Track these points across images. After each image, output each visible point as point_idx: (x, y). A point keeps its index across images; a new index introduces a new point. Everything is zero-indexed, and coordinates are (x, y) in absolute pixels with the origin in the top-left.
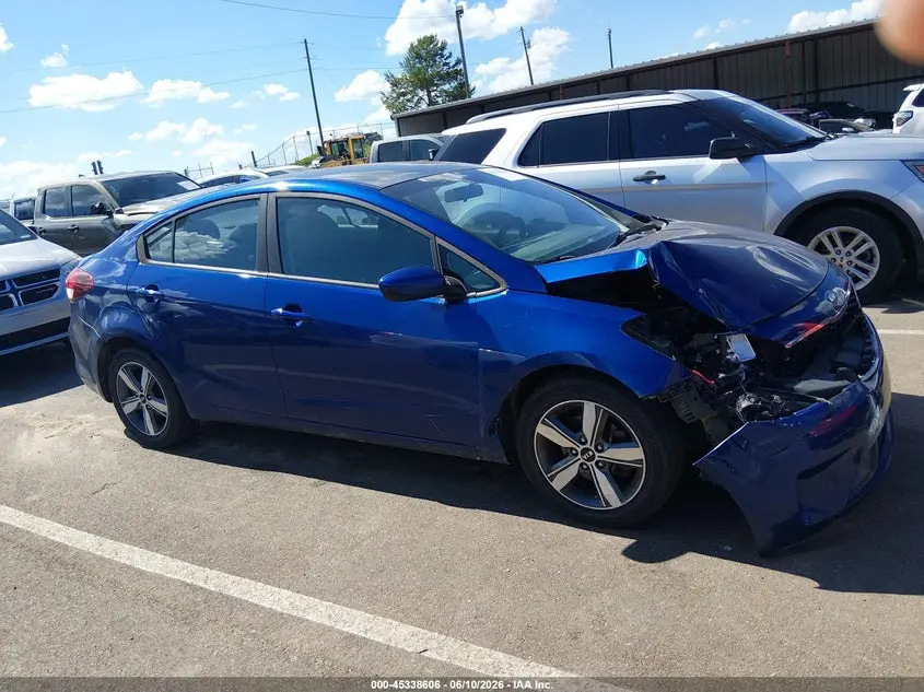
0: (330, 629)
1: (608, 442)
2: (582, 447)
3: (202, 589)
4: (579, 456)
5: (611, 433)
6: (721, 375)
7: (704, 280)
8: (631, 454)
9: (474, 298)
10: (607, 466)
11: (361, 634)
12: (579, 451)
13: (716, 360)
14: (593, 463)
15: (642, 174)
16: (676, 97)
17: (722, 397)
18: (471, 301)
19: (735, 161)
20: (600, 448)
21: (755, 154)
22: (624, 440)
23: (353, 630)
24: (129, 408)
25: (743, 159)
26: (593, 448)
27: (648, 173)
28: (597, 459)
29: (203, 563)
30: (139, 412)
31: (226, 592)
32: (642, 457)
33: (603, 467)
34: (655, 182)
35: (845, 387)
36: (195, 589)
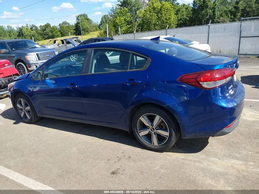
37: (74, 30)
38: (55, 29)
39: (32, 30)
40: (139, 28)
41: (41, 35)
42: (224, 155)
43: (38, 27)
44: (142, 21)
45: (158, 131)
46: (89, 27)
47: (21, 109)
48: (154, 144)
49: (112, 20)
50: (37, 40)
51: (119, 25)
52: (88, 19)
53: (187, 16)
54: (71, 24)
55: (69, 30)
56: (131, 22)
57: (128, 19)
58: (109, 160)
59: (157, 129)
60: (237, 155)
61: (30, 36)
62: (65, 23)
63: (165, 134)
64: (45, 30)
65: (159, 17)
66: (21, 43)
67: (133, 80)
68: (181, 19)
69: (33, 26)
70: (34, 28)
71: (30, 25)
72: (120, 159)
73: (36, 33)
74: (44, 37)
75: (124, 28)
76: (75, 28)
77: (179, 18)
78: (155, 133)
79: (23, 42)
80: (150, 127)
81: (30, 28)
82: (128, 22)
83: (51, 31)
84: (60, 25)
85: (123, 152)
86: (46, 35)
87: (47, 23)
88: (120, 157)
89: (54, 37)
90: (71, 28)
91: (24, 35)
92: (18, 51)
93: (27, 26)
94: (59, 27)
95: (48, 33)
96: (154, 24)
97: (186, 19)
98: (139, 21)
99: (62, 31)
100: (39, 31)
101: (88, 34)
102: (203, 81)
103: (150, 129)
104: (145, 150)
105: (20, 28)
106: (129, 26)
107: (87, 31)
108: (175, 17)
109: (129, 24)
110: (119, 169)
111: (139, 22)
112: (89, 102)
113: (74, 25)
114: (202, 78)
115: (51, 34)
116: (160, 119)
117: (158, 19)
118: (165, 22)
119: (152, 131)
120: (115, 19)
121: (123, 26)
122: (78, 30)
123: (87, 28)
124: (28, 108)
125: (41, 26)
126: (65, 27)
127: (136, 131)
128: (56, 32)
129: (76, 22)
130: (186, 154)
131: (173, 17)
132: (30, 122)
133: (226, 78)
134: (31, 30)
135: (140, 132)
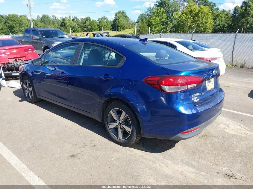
37: (111, 25)
38: (94, 23)
39: (74, 22)
40: (174, 30)
41: (81, 26)
42: (182, 160)
43: (80, 19)
44: (177, 22)
45: (123, 126)
46: (125, 24)
47: (26, 89)
48: (119, 138)
49: (147, 19)
50: (77, 31)
51: (153, 25)
52: (126, 17)
53: (225, 23)
54: (109, 20)
55: (106, 25)
56: (166, 23)
57: (163, 20)
58: (76, 145)
59: (123, 124)
60: (194, 163)
61: (71, 27)
62: (104, 18)
63: (129, 130)
64: (85, 23)
65: (194, 21)
66: (52, 32)
67: (107, 75)
68: (219, 25)
69: (75, 18)
70: (75, 20)
71: (73, 17)
72: (86, 145)
73: (77, 25)
74: (83, 29)
75: (158, 28)
76: (112, 23)
77: (217, 24)
78: (121, 128)
79: (54, 32)
80: (118, 122)
81: (72, 20)
82: (163, 22)
83: (90, 25)
84: (99, 19)
85: (92, 141)
86: (85, 28)
87: (88, 17)
88: (86, 144)
89: (92, 30)
90: (109, 24)
91: (66, 25)
92: (47, 39)
93: (69, 18)
94: (98, 21)
95: (87, 26)
96: (189, 27)
97: (224, 25)
98: (175, 22)
99: (100, 26)
100: (79, 24)
101: (123, 31)
102: (164, 85)
103: (117, 123)
104: (112, 142)
105: (63, 19)
106: (163, 27)
107: (123, 28)
108: (212, 22)
109: (163, 25)
110: (80, 154)
111: (175, 24)
112: (75, 90)
113: (112, 21)
114: (163, 82)
115: (89, 27)
116: (125, 115)
117: (194, 22)
118: (201, 26)
119: (119, 125)
120: (151, 19)
121: (157, 26)
122: (114, 26)
123: (123, 25)
124: (31, 89)
125: (82, 18)
126: (103, 22)
127: (106, 123)
128: (95, 26)
129: (114, 19)
130: (147, 152)
131: (209, 22)
132: (31, 102)
133: (188, 85)
134: (72, 22)
135: (110, 125)
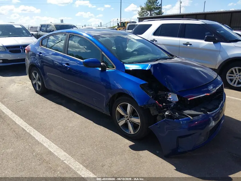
0: (47, 149)
1: (133, 116)
2: (127, 116)
3: (26, 131)
4: (126, 118)
5: (134, 114)
6: (164, 104)
7: (168, 76)
8: (137, 120)
9: (108, 70)
10: (132, 122)
11: (53, 152)
12: (126, 116)
13: (164, 99)
14: (129, 121)
15: (185, 43)
16: (200, 22)
17: (163, 110)
18: (107, 71)
19: (212, 43)
20: (131, 117)
21: (218, 42)
22: (136, 116)
23: (52, 150)
24: (34, 82)
25: (215, 43)
26: (129, 117)
27: (187, 43)
28: (130, 120)
29: (30, 125)
30: (35, 84)
31: (30, 133)
32: (140, 122)
33: (131, 122)
34: (189, 45)
35: (201, 114)
36: (24, 130)
